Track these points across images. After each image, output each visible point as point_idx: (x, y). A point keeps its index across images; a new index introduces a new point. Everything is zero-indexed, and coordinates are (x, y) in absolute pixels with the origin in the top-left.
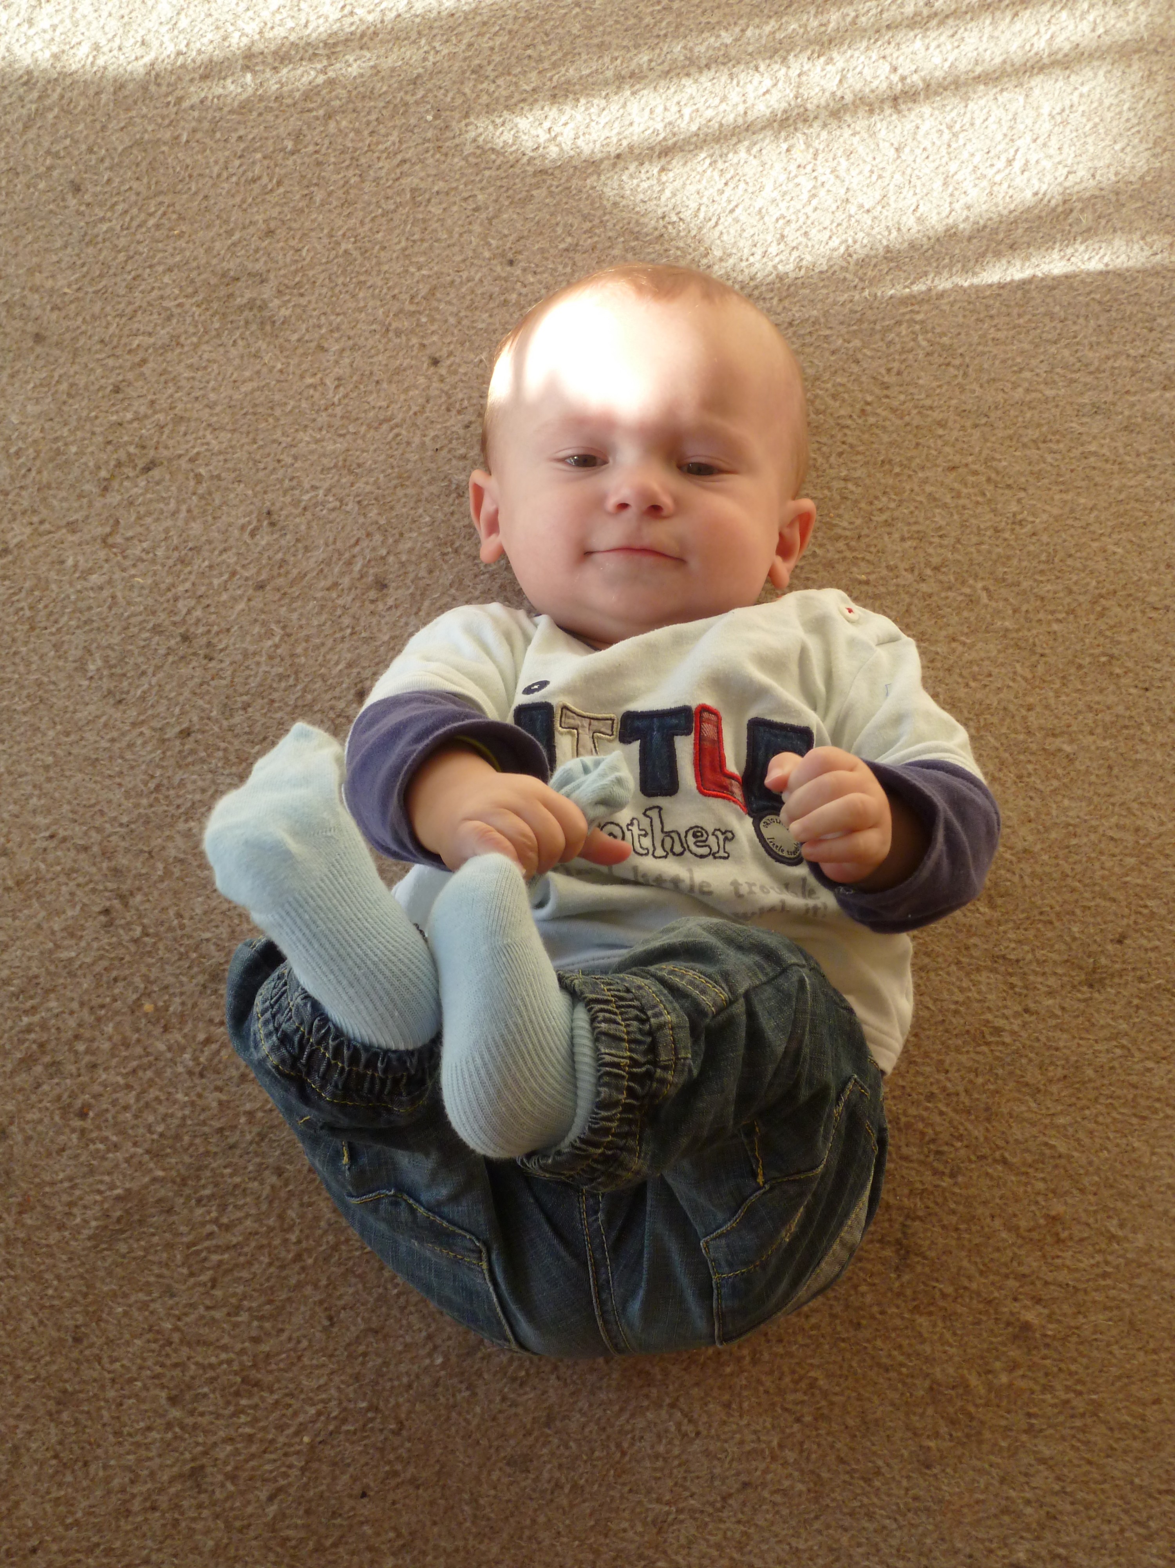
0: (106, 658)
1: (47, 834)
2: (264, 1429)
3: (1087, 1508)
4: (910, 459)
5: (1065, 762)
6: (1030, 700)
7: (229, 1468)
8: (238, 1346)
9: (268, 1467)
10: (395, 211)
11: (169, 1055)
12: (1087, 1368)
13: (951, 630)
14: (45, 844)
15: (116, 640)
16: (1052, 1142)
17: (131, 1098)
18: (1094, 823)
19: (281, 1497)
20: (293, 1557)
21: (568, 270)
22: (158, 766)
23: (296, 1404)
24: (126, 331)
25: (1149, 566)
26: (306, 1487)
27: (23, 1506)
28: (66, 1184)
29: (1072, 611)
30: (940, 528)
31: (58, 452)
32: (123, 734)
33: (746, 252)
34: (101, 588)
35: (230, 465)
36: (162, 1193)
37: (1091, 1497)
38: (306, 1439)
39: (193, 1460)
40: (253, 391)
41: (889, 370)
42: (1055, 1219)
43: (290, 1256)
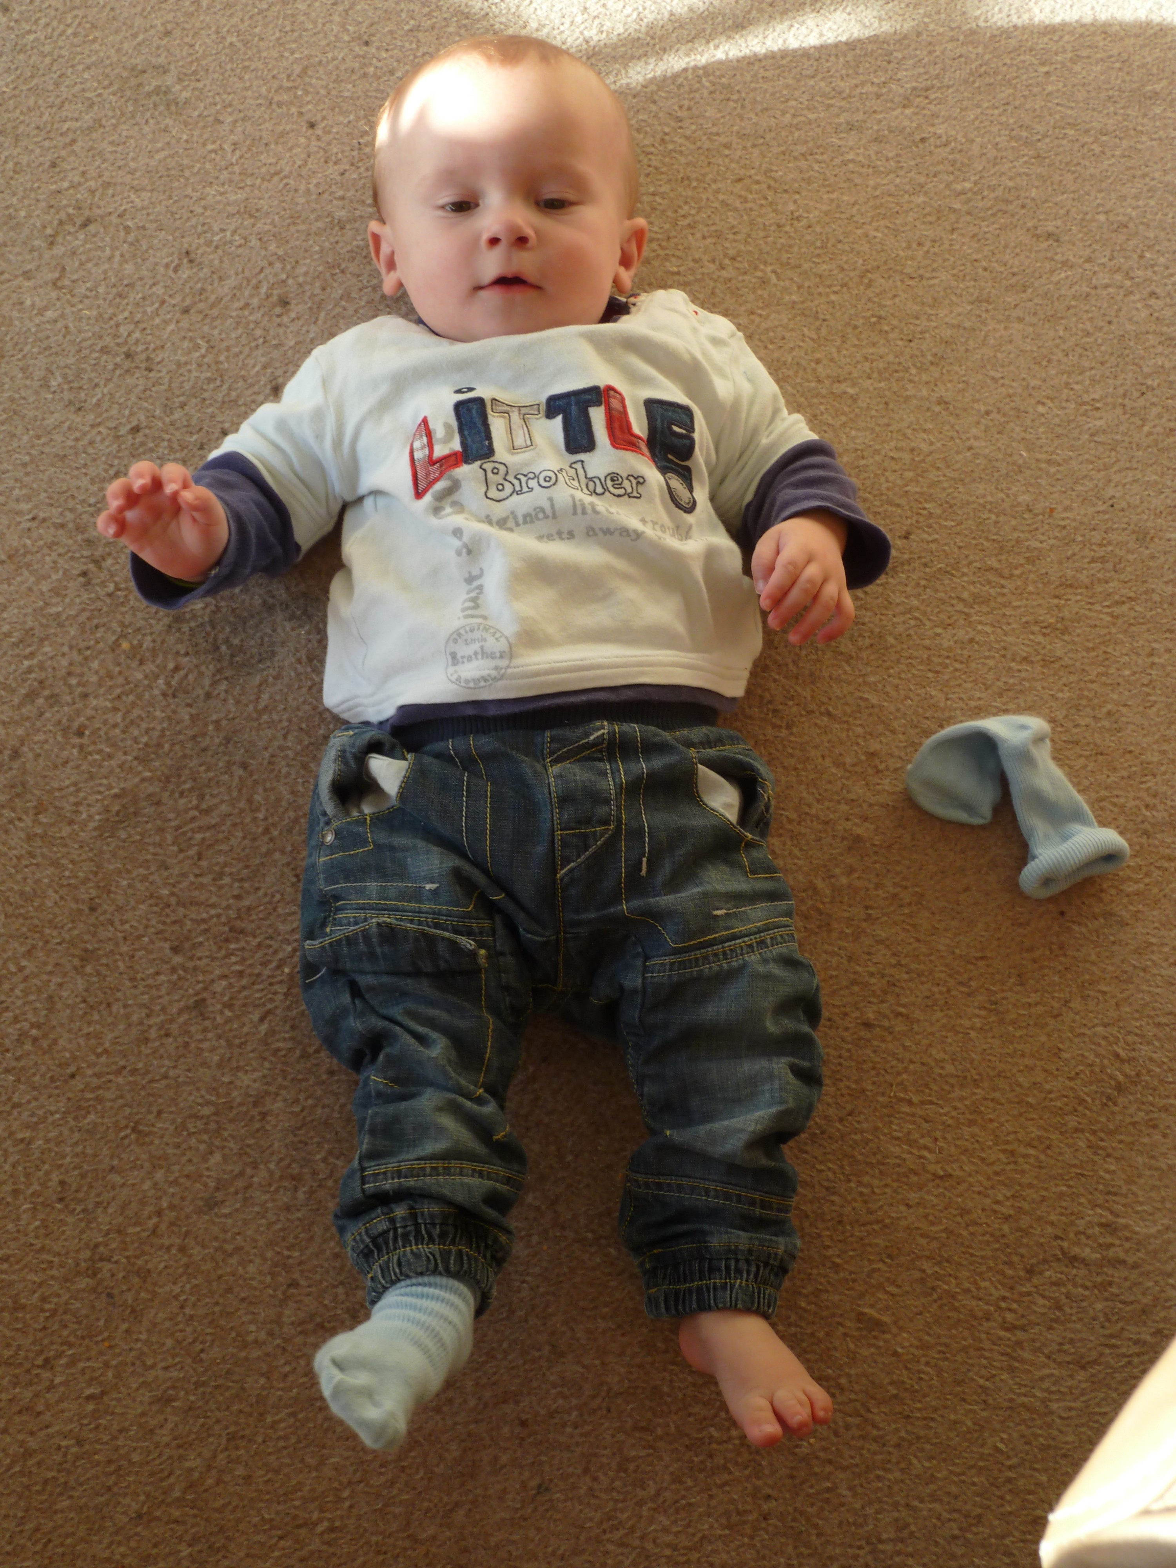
0: (64, 377)
1: (29, 517)
2: (251, 965)
3: (919, 975)
4: (704, 175)
5: (849, 402)
6: (818, 355)
7: (226, 999)
8: (224, 904)
9: (257, 995)
10: (268, 10)
11: (146, 682)
12: (909, 868)
13: (749, 306)
14: (28, 525)
15: (71, 360)
16: (866, 696)
17: (119, 717)
18: (877, 447)
19: (270, 1017)
20: (284, 1063)
21: (414, 46)
22: (115, 457)
23: (275, 945)
24: (57, 118)
25: (904, 245)
26: (289, 1008)
27: (61, 1042)
28: (72, 789)
29: (844, 285)
30: (733, 227)
31: (10, 217)
32: (85, 434)
33: (557, 23)
34: (55, 321)
35: (151, 217)
36: (151, 789)
37: (922, 967)
38: (287, 970)
39: (196, 994)
40: (165, 158)
41: (681, 107)
42: (872, 755)
43: (260, 830)
